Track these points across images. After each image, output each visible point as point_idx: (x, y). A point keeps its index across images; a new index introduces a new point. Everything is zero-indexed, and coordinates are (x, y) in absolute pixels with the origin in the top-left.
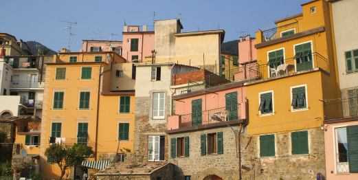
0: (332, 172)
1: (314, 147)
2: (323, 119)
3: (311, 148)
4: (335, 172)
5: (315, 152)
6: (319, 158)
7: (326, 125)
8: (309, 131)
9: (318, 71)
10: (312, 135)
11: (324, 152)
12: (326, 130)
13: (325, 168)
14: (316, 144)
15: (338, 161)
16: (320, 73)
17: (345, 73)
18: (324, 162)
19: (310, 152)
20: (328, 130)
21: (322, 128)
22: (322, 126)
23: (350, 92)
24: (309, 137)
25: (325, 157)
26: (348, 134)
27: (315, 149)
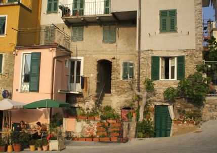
0: (17, 90)
1: (7, 68)
2: (15, 46)
3: (4, 69)
4: (19, 91)
5: (7, 72)
6: (8, 78)
7: (17, 50)
8: (4, 55)
9: (17, 5)
10: (6, 58)
11: (13, 72)
12: (17, 55)
13: (12, 87)
14: (8, 66)
15: (23, 81)
16: (19, 6)
17: (46, 13)
18: (12, 81)
19: (2, 72)
20: (18, 55)
21: (14, 53)
22: (15, 51)
23: (47, 28)
24: (4, 59)
25: (13, 76)
26: (32, 59)
27: (6, 70)
